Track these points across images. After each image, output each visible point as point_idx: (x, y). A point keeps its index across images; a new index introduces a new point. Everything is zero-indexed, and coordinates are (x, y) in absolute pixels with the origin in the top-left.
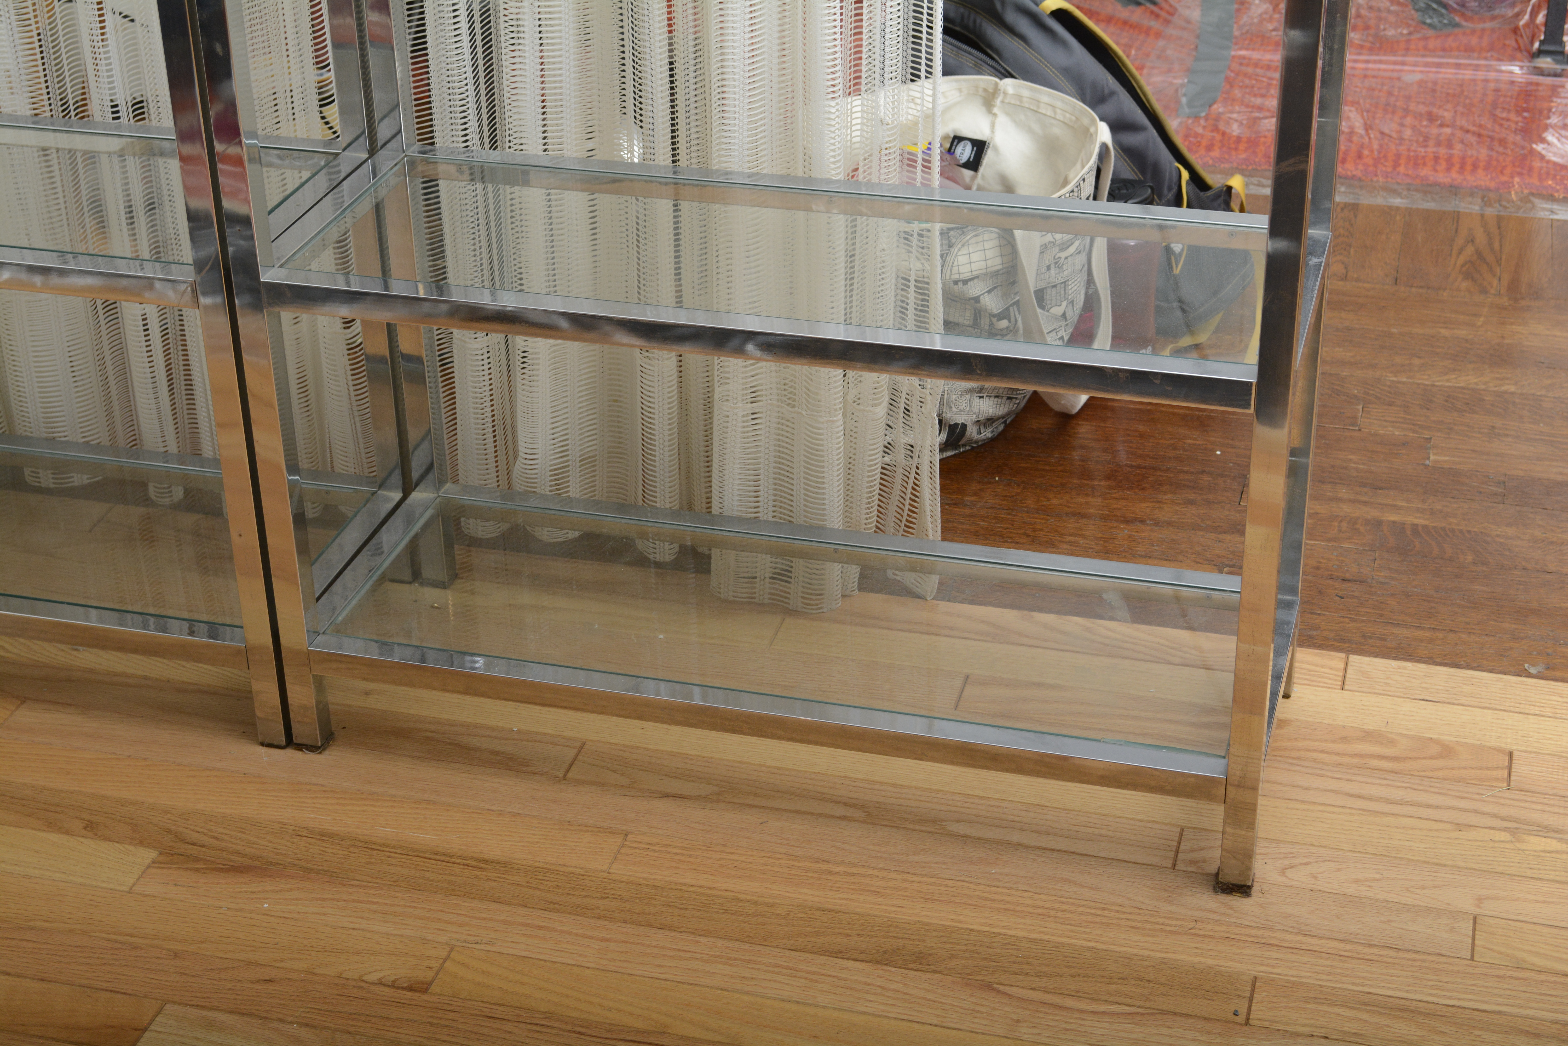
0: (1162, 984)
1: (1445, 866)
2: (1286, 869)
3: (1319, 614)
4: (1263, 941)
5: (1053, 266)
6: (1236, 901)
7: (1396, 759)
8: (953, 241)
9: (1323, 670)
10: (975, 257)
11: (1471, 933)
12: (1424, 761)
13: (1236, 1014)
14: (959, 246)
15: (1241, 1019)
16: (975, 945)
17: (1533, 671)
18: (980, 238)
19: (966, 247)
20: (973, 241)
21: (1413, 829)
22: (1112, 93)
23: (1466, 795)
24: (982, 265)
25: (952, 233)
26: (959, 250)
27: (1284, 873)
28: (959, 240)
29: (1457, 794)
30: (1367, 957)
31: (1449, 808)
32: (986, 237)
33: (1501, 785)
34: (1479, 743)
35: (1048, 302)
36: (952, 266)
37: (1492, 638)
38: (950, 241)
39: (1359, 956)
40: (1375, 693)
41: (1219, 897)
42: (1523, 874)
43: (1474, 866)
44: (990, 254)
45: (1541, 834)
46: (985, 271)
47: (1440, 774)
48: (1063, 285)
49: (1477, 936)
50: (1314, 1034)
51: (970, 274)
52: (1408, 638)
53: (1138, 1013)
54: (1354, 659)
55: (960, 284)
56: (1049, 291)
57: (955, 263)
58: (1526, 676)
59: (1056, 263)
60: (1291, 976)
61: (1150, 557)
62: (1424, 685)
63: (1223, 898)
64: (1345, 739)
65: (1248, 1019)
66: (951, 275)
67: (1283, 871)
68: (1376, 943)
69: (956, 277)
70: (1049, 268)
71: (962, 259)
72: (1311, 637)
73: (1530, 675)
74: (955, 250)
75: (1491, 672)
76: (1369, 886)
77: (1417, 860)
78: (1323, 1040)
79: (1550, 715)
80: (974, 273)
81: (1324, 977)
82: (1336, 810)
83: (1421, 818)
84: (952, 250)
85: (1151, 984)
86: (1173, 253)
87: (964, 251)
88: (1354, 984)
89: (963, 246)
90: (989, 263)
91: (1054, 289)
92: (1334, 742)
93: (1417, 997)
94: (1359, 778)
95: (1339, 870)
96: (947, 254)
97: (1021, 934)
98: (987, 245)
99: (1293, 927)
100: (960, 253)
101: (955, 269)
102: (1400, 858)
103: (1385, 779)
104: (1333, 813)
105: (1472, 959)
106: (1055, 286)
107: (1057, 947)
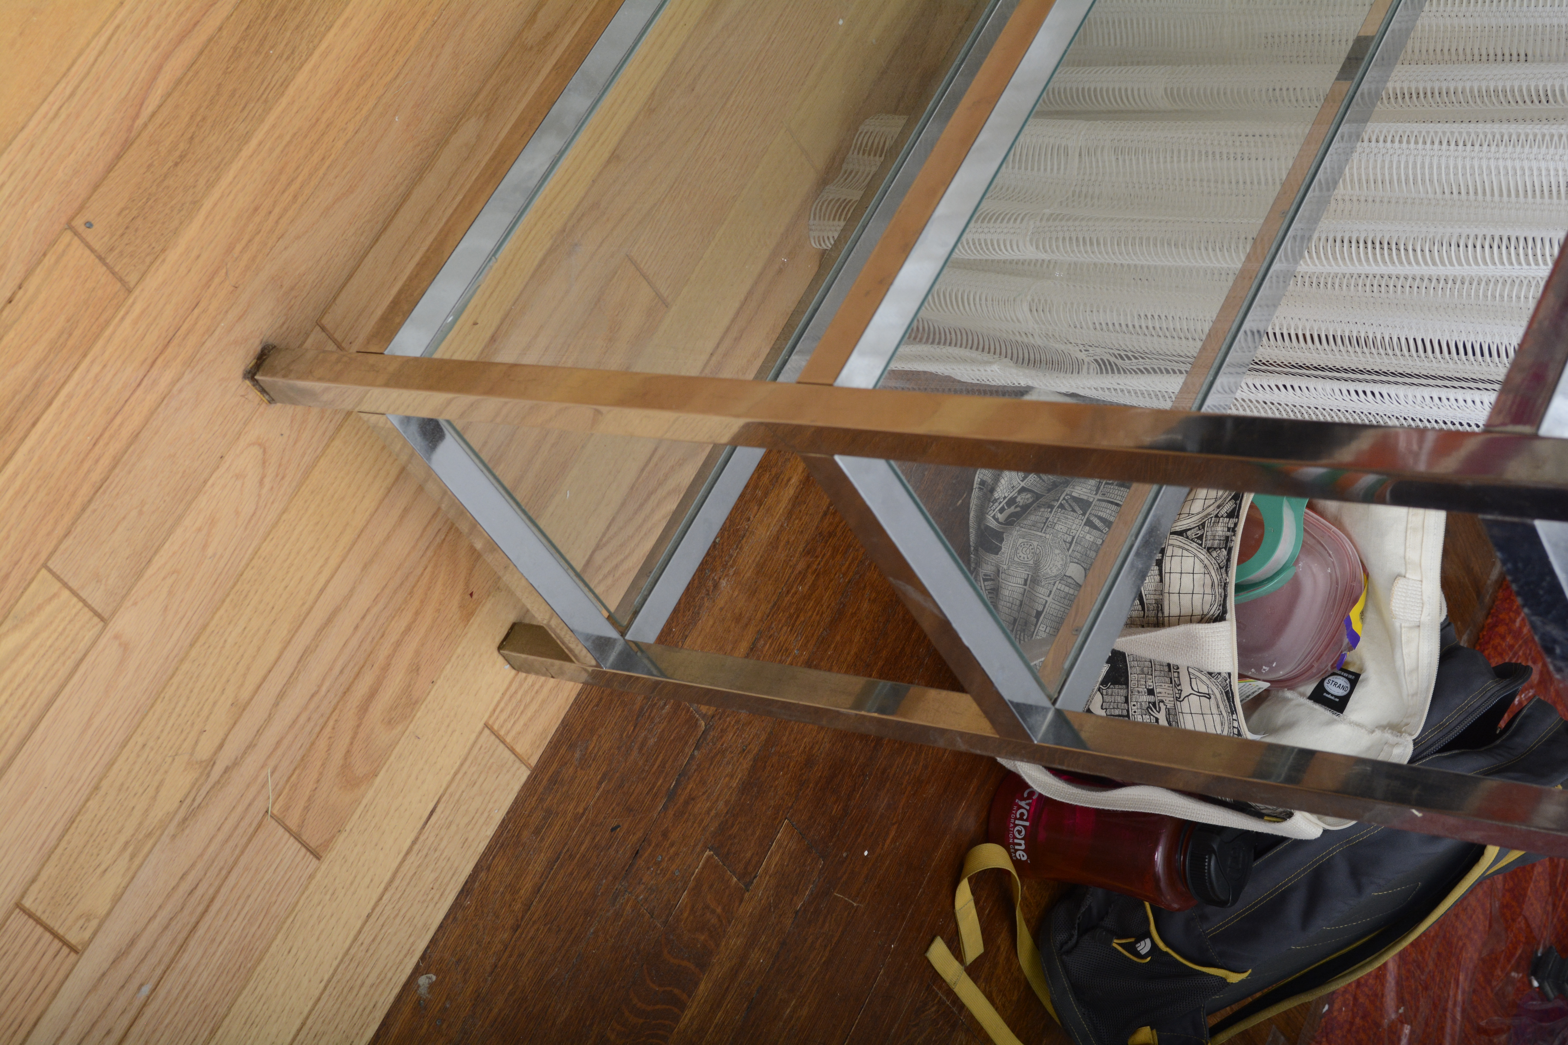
0: (166, 177)
1: (192, 645)
2: (264, 452)
3: (600, 783)
4: (176, 341)
5: (1151, 698)
6: (242, 358)
7: (364, 708)
8: (1215, 554)
9: (521, 722)
10: (1187, 580)
11: (83, 595)
12: (348, 740)
13: (89, 225)
14: (1206, 562)
15: (79, 223)
16: (306, 15)
17: (423, 981)
18: (1208, 590)
19: (1202, 570)
20: (1208, 581)
21: (259, 649)
22: (1359, 889)
23: (279, 752)
24: (1175, 588)
25: (1225, 552)
26: (1202, 561)
27: (260, 445)
28: (1213, 561)
29: (286, 742)
30: (101, 443)
31: (270, 717)
32: (1208, 598)
33: (277, 806)
34: (348, 828)
35: (1110, 691)
36: (1183, 548)
37: (488, 969)
38: (1215, 549)
39: (107, 435)
40: (465, 759)
41: (257, 342)
42: (140, 731)
43: (176, 680)
44: (1186, 600)
45: (189, 800)
46: (1166, 590)
47: (322, 744)
48: (1125, 713)
49: (75, 600)
50: (21, 292)
51: (1168, 570)
52: (528, 864)
53: (137, 116)
54: (524, 774)
55: (1159, 556)
56: (1123, 692)
57: (1185, 553)
58: (418, 965)
59: (1154, 704)
60: (114, 332)
61: (752, 649)
62: (453, 828)
63: (255, 346)
64: (415, 669)
65: (76, 233)
66: (1173, 546)
67: (263, 446)
68: (117, 471)
69: (1169, 552)
70: (1151, 692)
71: (1189, 563)
72: (572, 747)
73: (417, 972)
74: (1203, 555)
75: (441, 926)
76: (199, 530)
77: (212, 618)
78: (9, 295)
79: (352, 951)
80: (1167, 575)
81: (96, 369)
82: (322, 580)
83: (270, 671)
84: (1204, 552)
85: (170, 164)
86: (1138, 941)
87: (1199, 567)
88: (70, 396)
89: (1205, 566)
90: (1174, 598)
91: (1123, 699)
92: (417, 653)
93: (19, 457)
94: (354, 642)
95: (237, 513)
96: (1201, 545)
97: (301, 78)
98: (1197, 598)
99: (180, 391)
100: (1197, 561)
101: (1178, 552)
102: (224, 601)
103: (341, 672)
104: (319, 572)
105: (45, 566)
106: (1127, 702)
107: (266, 101)
